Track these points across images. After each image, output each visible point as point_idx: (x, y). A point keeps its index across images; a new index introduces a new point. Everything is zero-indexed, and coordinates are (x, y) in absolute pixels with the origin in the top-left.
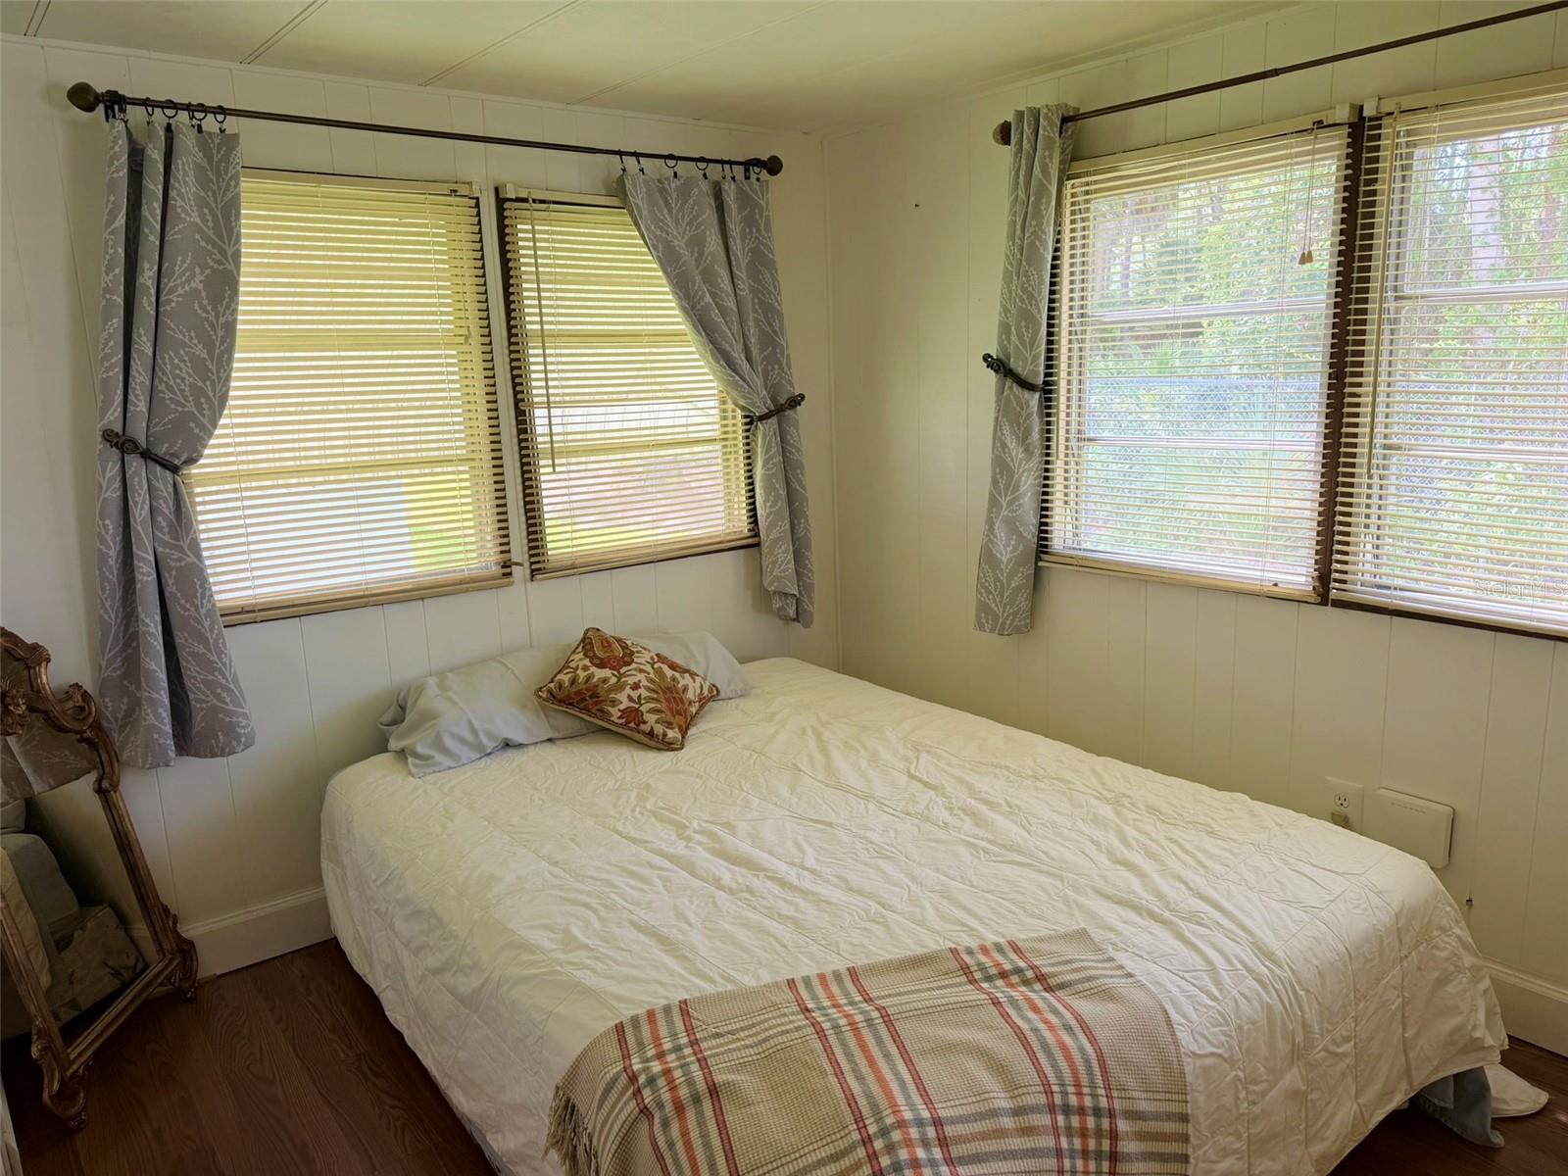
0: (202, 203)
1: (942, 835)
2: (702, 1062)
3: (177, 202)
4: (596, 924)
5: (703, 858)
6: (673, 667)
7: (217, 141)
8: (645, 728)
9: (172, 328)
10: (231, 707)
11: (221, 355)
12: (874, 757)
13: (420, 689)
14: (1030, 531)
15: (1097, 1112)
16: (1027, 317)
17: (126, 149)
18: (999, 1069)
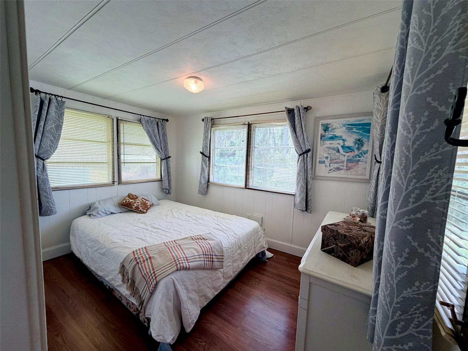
0: (56, 112)
1: (191, 223)
2: (148, 254)
3: (50, 111)
4: (130, 238)
5: (149, 228)
6: (145, 200)
7: (60, 102)
8: (139, 210)
9: (46, 134)
10: (52, 206)
11: (57, 140)
12: (181, 213)
13: (94, 203)
14: (207, 179)
15: (210, 255)
16: (206, 146)
17: (40, 100)
18: (196, 250)
